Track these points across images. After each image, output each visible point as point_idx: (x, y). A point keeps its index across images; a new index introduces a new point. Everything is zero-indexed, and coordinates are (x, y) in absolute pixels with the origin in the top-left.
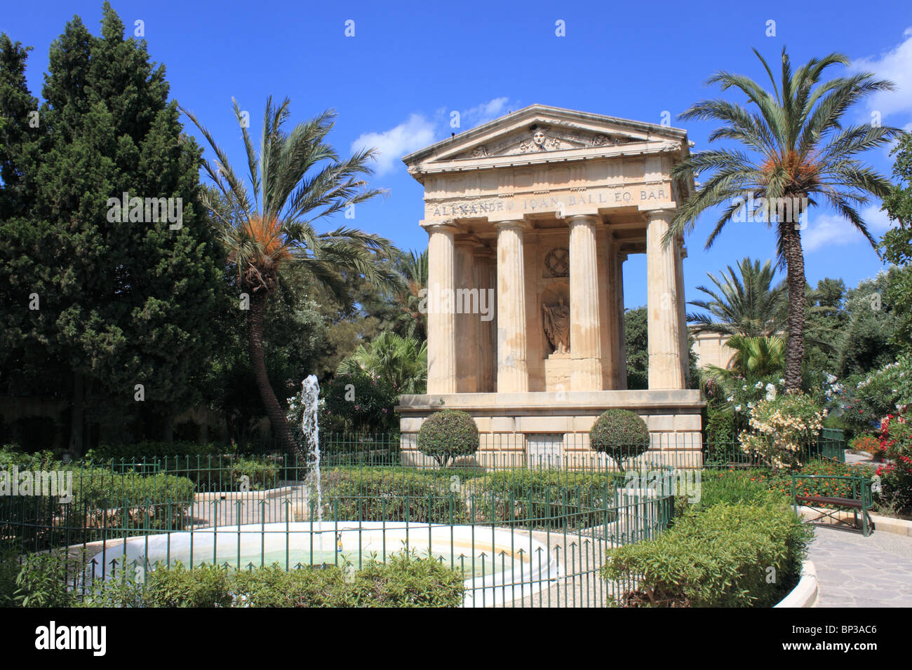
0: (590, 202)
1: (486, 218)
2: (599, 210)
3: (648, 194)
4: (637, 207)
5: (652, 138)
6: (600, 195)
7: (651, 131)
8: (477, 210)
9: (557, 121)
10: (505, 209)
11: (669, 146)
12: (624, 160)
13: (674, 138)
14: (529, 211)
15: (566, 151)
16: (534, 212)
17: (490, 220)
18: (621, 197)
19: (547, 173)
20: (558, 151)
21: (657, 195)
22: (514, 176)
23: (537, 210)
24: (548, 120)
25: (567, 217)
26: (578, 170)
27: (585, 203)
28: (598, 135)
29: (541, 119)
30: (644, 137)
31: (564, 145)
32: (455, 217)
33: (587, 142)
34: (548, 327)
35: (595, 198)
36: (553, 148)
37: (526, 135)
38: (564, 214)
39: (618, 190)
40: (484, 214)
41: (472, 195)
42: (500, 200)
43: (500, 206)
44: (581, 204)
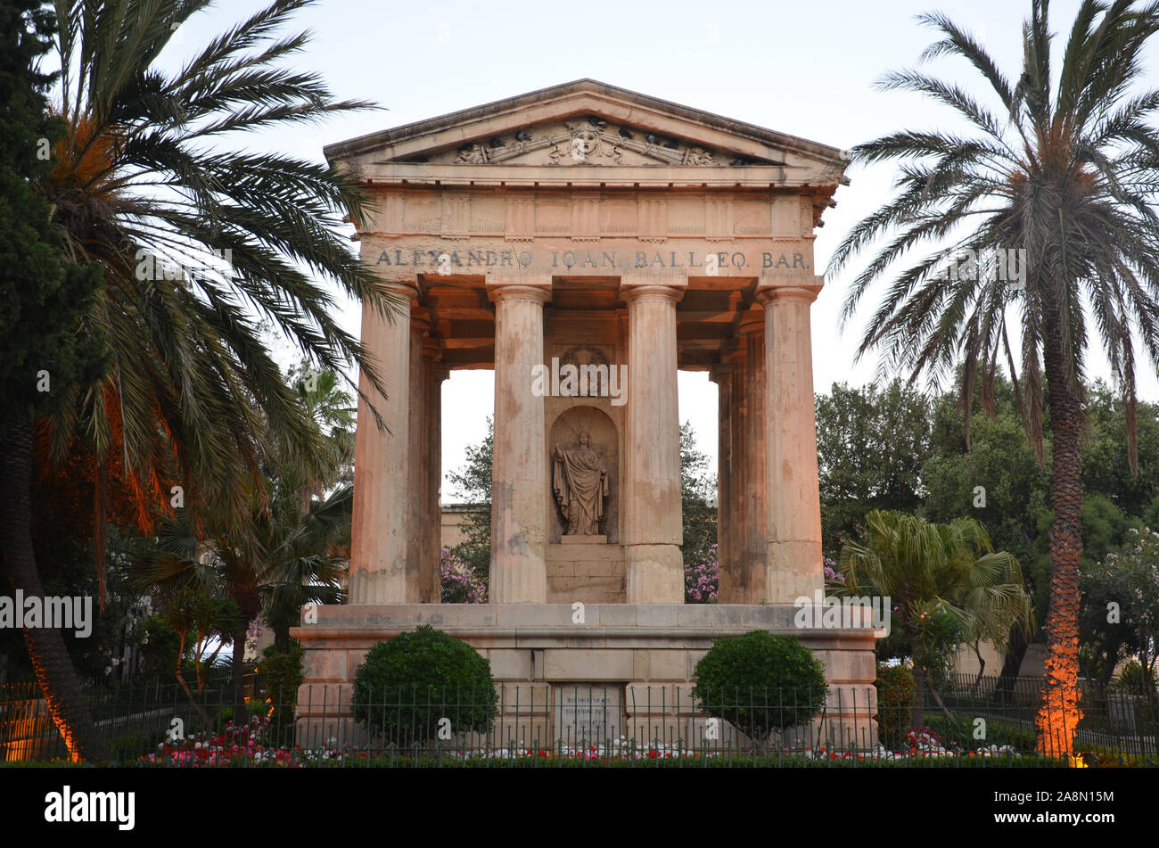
0: (673, 265)
1: (482, 279)
2: (691, 279)
3: (775, 259)
4: (756, 280)
5: (790, 159)
6: (692, 254)
8: (464, 261)
9: (622, 114)
10: (516, 264)
12: (740, 193)
14: (562, 271)
15: (632, 168)
16: (571, 275)
17: (490, 281)
18: (728, 260)
19: (596, 207)
20: (620, 166)
21: (790, 262)
22: (536, 206)
23: (577, 271)
24: (606, 109)
25: (631, 287)
26: (653, 206)
27: (663, 265)
28: (693, 144)
29: (595, 106)
30: (776, 156)
31: (628, 157)
32: (421, 270)
33: (674, 156)
34: (560, 485)
35: (682, 259)
36: (610, 162)
37: (561, 133)
38: (626, 280)
39: (724, 247)
40: (476, 270)
41: (455, 232)
42: (508, 246)
43: (506, 256)
44: (657, 266)
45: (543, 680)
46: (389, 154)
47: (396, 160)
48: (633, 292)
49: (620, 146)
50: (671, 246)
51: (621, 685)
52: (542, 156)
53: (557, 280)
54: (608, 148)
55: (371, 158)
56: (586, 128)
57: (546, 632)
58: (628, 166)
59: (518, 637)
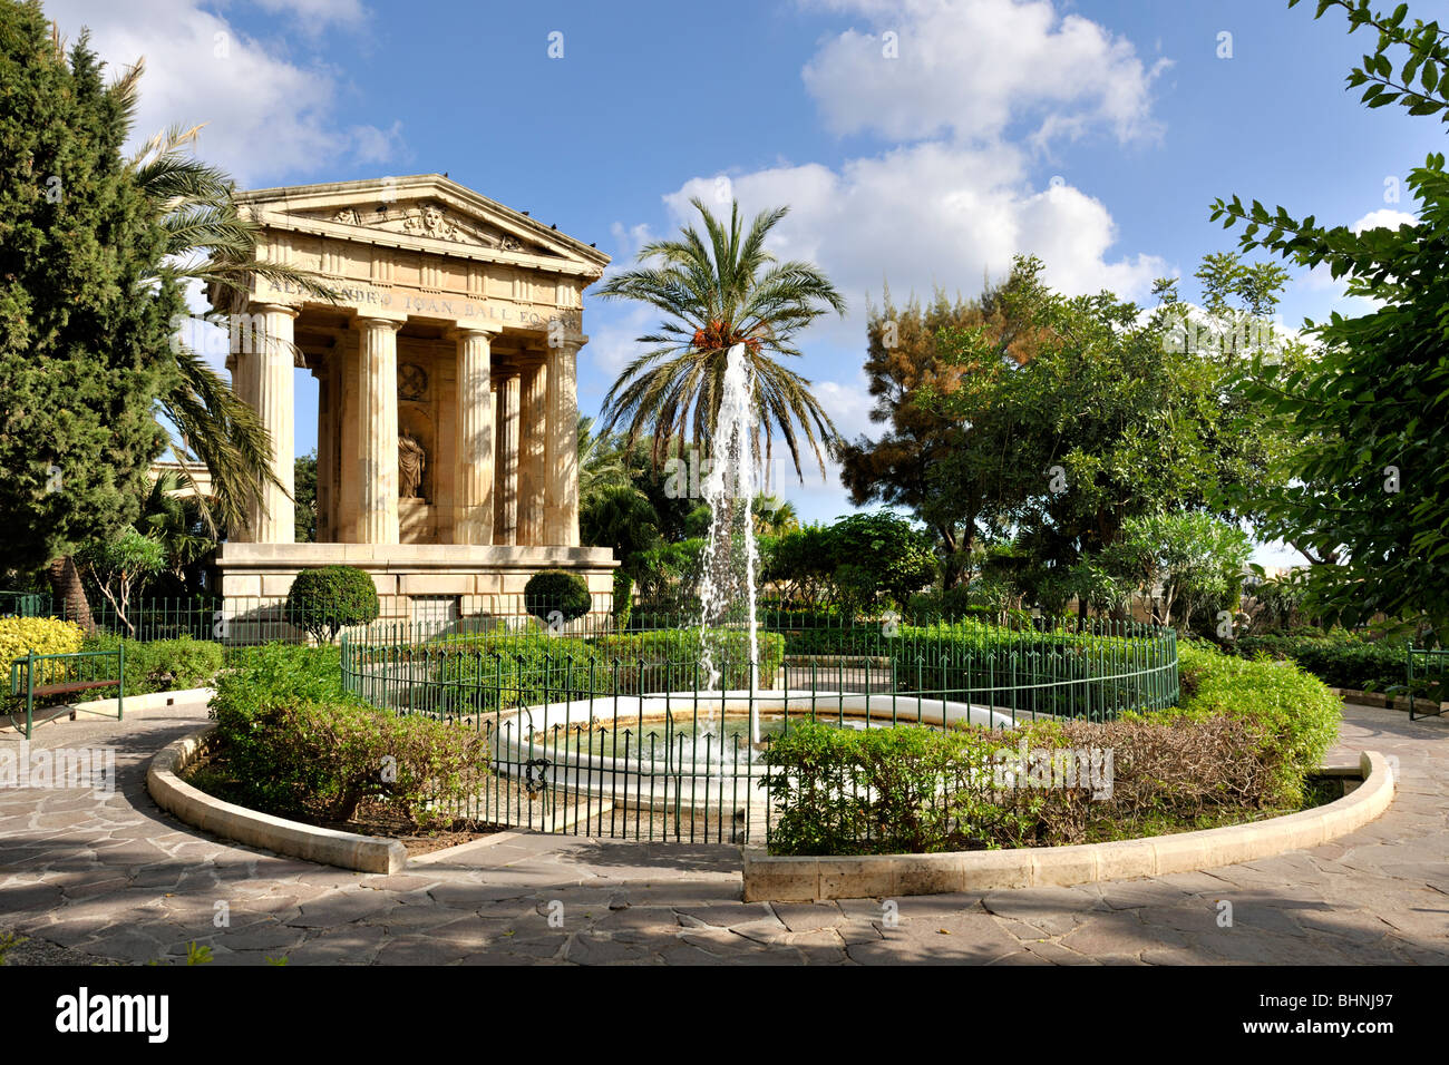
0: (492, 317)
1: (355, 310)
2: (504, 328)
3: (558, 320)
4: (546, 333)
5: (574, 257)
6: (503, 310)
7: (574, 248)
8: (339, 296)
9: (461, 205)
10: (379, 302)
11: (590, 270)
12: (538, 273)
13: (596, 262)
14: (414, 312)
15: (465, 246)
16: (421, 315)
17: (360, 313)
18: (527, 317)
19: (439, 268)
20: (455, 241)
21: (568, 324)
23: (424, 313)
24: (451, 200)
25: (465, 329)
26: (481, 274)
27: (485, 316)
28: (509, 235)
29: (442, 196)
30: (564, 252)
31: (460, 236)
32: (309, 301)
33: (494, 240)
35: (498, 313)
36: (447, 237)
37: (414, 211)
38: (460, 324)
39: (524, 308)
40: (348, 304)
41: (335, 272)
42: (373, 289)
43: (370, 296)
44: (480, 315)
45: (406, 595)
46: (281, 206)
47: (289, 213)
48: (466, 334)
49: (457, 226)
50: (490, 303)
51: (457, 598)
52: (399, 225)
53: (410, 318)
54: (446, 227)
55: (269, 207)
56: (432, 211)
57: (409, 563)
58: (463, 242)
59: (388, 567)
